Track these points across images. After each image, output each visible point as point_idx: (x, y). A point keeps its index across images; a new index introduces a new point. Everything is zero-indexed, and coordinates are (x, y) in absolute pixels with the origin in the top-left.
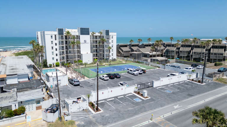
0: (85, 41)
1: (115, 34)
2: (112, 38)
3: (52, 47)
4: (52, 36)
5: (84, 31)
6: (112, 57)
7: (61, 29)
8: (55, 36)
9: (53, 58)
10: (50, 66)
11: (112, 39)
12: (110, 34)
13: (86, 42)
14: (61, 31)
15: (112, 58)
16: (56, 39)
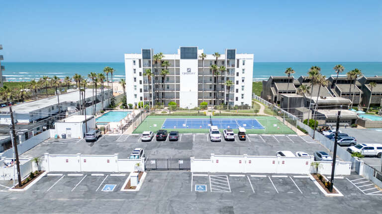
0: (188, 69)
1: (252, 56)
2: (244, 64)
3: (135, 79)
4: (134, 62)
5: (188, 53)
6: (242, 100)
7: (147, 50)
8: (140, 60)
9: (136, 95)
10: (131, 107)
11: (243, 67)
12: (237, 56)
13: (190, 71)
14: (146, 54)
15: (242, 103)
16: (140, 67)
